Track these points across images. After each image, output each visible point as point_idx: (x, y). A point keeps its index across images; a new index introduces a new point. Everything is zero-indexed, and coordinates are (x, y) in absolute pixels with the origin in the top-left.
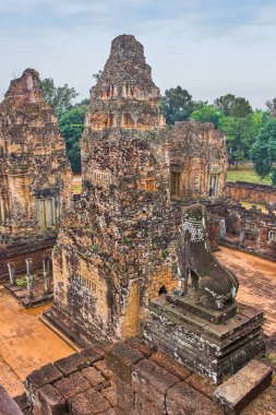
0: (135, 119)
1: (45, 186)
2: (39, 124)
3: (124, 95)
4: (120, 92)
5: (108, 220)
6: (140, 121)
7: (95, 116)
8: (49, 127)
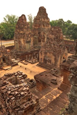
0: (45, 25)
1: (28, 40)
2: (26, 27)
3: (43, 20)
4: (42, 19)
5: (54, 45)
6: (46, 26)
7: (36, 25)
8: (28, 27)
